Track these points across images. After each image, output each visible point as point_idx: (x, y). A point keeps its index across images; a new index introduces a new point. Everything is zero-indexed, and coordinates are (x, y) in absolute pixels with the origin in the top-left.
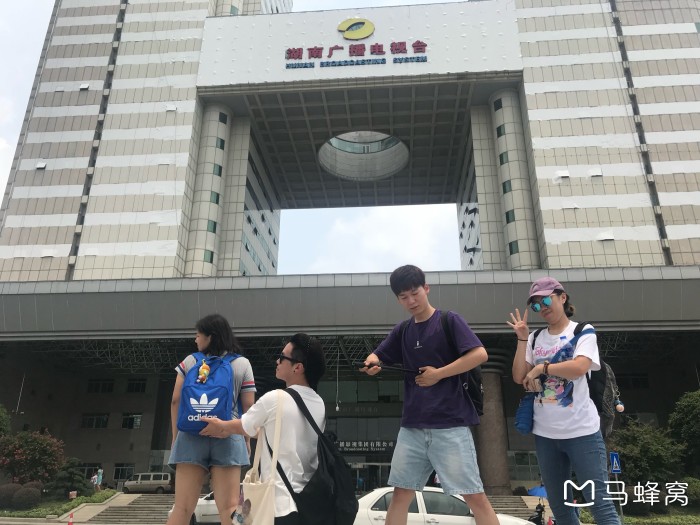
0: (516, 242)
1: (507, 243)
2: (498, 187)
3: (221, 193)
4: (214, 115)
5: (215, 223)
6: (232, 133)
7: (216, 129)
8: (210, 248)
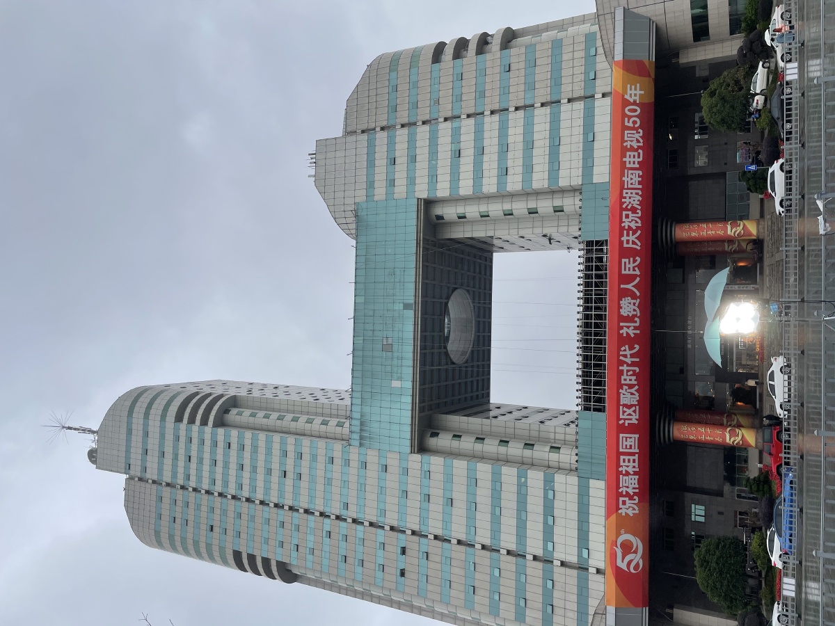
0: (554, 207)
1: (553, 214)
2: (506, 219)
3: (500, 439)
4: (433, 442)
5: (526, 444)
6: (446, 430)
7: (443, 441)
8: (548, 449)
